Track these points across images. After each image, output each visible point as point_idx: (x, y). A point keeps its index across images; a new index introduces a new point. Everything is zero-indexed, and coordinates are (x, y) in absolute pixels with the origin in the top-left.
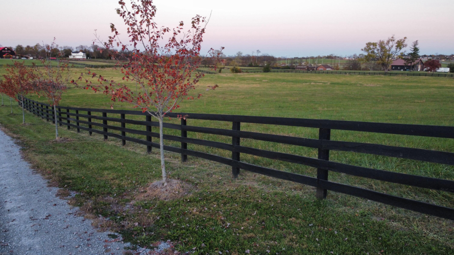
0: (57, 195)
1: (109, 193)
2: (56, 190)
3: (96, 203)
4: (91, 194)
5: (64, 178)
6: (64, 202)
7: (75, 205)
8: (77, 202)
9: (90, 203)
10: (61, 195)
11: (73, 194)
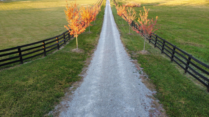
0: (124, 49)
1: (133, 51)
2: (124, 48)
3: (130, 52)
4: (130, 50)
5: (127, 46)
6: (125, 50)
7: (126, 51)
8: (127, 51)
9: (129, 52)
10: (125, 49)
11: (127, 49)
